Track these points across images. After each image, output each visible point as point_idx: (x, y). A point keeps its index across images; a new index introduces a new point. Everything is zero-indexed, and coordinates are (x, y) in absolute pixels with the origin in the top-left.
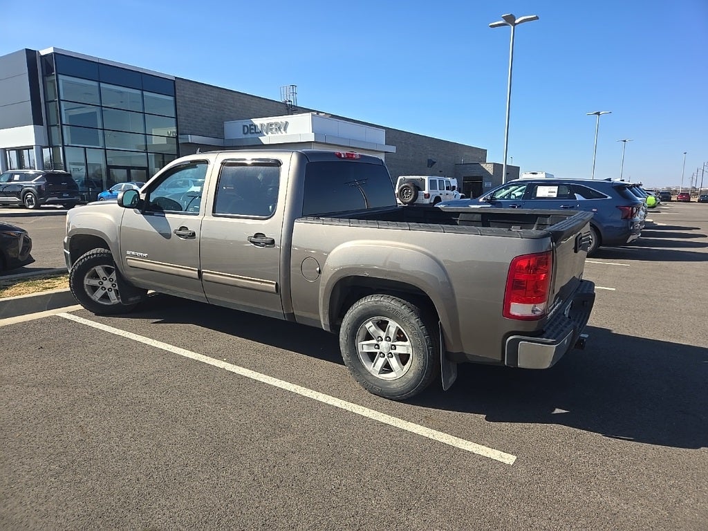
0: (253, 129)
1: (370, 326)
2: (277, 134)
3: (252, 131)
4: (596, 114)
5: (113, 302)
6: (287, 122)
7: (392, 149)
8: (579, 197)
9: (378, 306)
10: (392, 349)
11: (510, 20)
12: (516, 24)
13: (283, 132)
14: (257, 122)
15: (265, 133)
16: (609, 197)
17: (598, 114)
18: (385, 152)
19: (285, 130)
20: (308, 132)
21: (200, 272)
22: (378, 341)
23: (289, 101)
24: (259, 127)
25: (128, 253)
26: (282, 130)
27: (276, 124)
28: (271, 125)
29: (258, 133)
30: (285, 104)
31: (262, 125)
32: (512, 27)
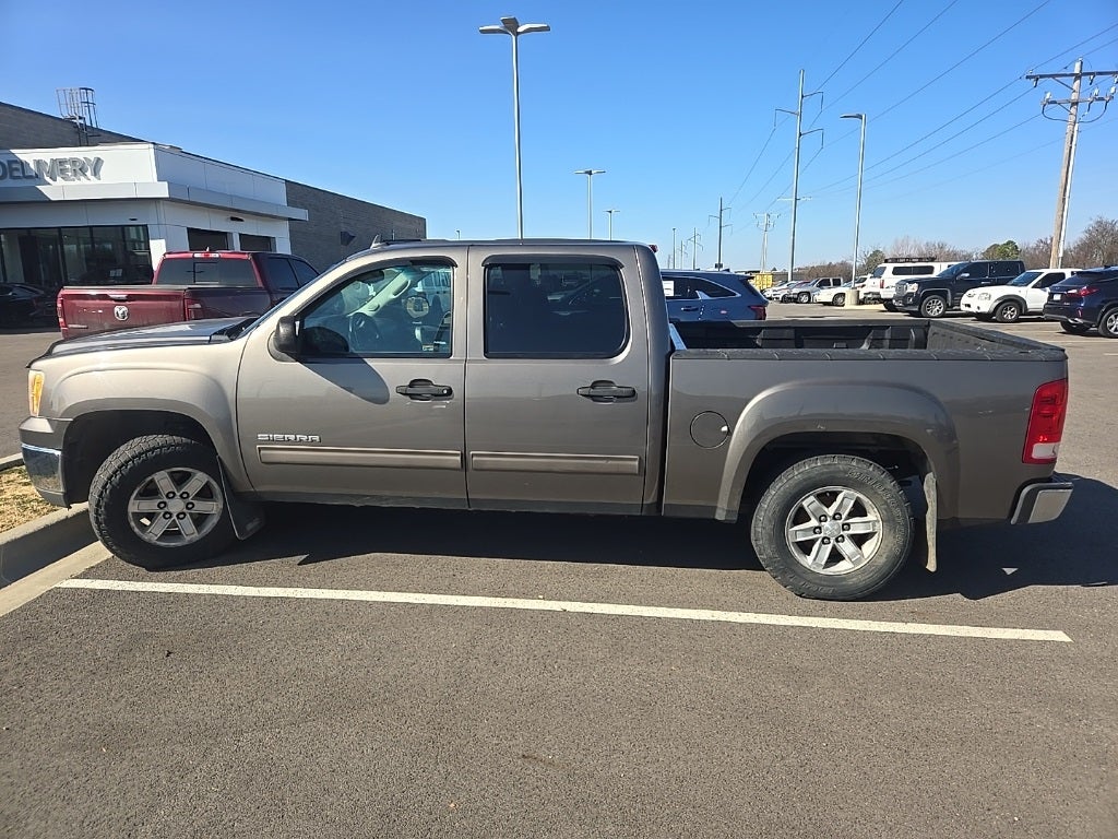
0: (17, 169)
1: (809, 503)
2: (77, 182)
3: (16, 174)
4: (586, 172)
5: (188, 538)
6: (99, 159)
7: (302, 214)
8: (702, 296)
9: (830, 472)
10: (844, 530)
11: (511, 26)
12: (518, 33)
13: (92, 178)
14: (28, 156)
15: (48, 179)
16: (739, 295)
17: (590, 173)
18: (290, 219)
19: (95, 175)
20: (150, 181)
21: (464, 457)
22: (821, 521)
23: (80, 118)
24: (32, 166)
25: (261, 436)
26: (89, 173)
27: (74, 162)
28: (62, 162)
29: (31, 177)
30: (69, 121)
31: (38, 163)
32: (514, 37)
